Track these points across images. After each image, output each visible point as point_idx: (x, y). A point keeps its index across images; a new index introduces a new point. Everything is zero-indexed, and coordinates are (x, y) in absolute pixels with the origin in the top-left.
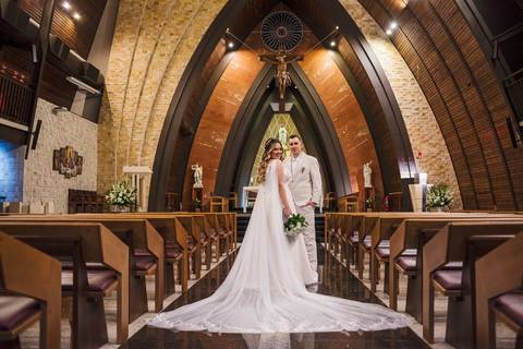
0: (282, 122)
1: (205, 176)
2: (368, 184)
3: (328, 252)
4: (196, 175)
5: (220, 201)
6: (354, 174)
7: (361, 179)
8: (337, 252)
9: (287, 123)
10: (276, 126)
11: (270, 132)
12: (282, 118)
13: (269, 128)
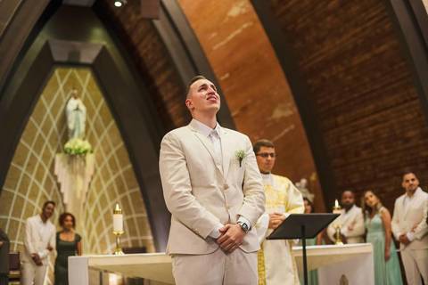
0: (74, 87)
9: (85, 90)
10: (60, 94)
11: (43, 109)
12: (72, 77)
13: (42, 98)
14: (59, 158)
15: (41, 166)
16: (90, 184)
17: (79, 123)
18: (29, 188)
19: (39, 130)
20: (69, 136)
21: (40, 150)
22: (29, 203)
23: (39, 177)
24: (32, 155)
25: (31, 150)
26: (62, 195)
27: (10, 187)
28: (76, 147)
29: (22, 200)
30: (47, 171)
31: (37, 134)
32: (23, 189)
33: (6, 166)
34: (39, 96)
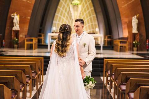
1: (21, 22)
2: (135, 31)
3: (105, 87)
4: (15, 21)
5: (32, 40)
6: (126, 23)
7: (130, 26)
8: (111, 88)
14: (71, 6)
15: (66, 8)
16: (80, 14)
18: (63, 14)
21: (66, 3)
22: (63, 19)
23: (66, 11)
24: (64, 5)
25: (64, 3)
26: (72, 16)
27: (57, 13)
28: (75, 3)
29: (61, 17)
30: (68, 9)
32: (61, 15)
33: (56, 8)
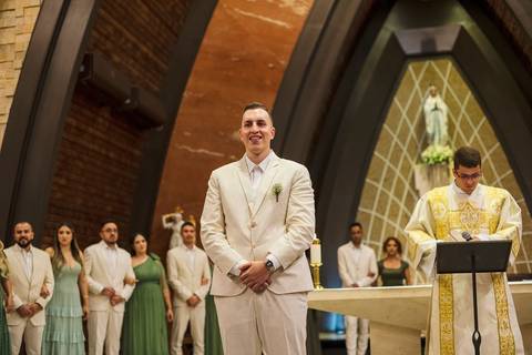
9: (446, 84)
10: (417, 93)
11: (398, 113)
12: (430, 71)
13: (396, 100)
14: (417, 169)
15: (400, 181)
17: (439, 125)
18: (388, 208)
19: (396, 139)
20: (429, 141)
21: (398, 162)
22: (389, 225)
23: (398, 194)
24: (389, 168)
25: (388, 163)
27: (366, 208)
28: (435, 155)
29: (381, 221)
30: (407, 187)
31: (393, 144)
32: (381, 210)
33: (361, 184)
34: (392, 99)
